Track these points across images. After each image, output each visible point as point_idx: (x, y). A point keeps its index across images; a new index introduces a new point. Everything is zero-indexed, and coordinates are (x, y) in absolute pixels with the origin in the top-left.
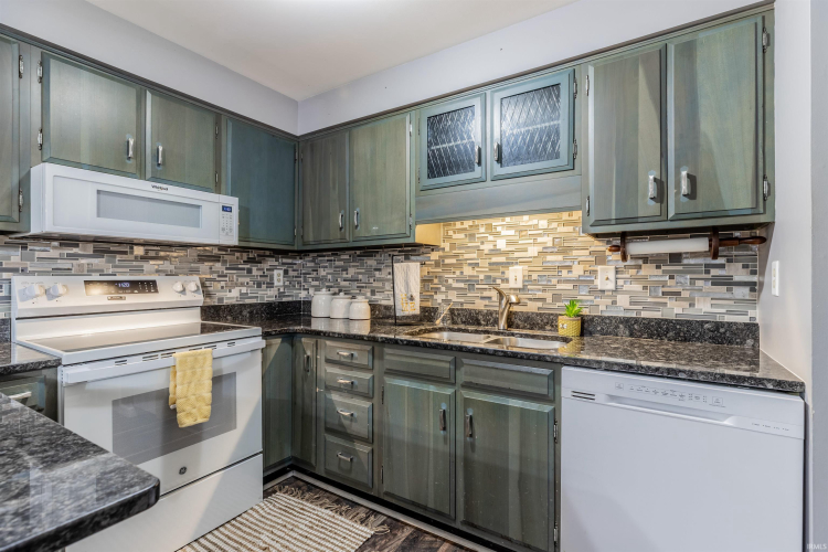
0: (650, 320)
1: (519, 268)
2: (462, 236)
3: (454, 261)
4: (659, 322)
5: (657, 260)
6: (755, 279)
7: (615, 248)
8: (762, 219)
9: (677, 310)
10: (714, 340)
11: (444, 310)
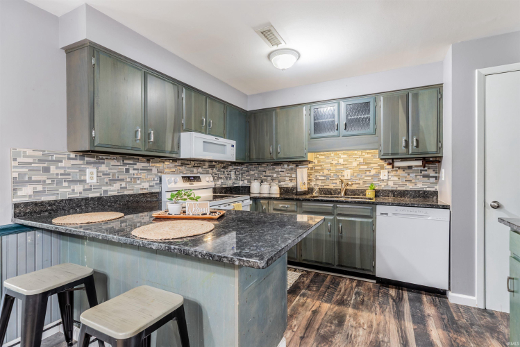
0: (401, 191)
1: (349, 171)
2: (323, 157)
3: (319, 168)
4: (404, 191)
5: (403, 168)
6: (437, 175)
7: (389, 164)
8: (439, 155)
9: (411, 187)
10: (423, 197)
11: (317, 189)
